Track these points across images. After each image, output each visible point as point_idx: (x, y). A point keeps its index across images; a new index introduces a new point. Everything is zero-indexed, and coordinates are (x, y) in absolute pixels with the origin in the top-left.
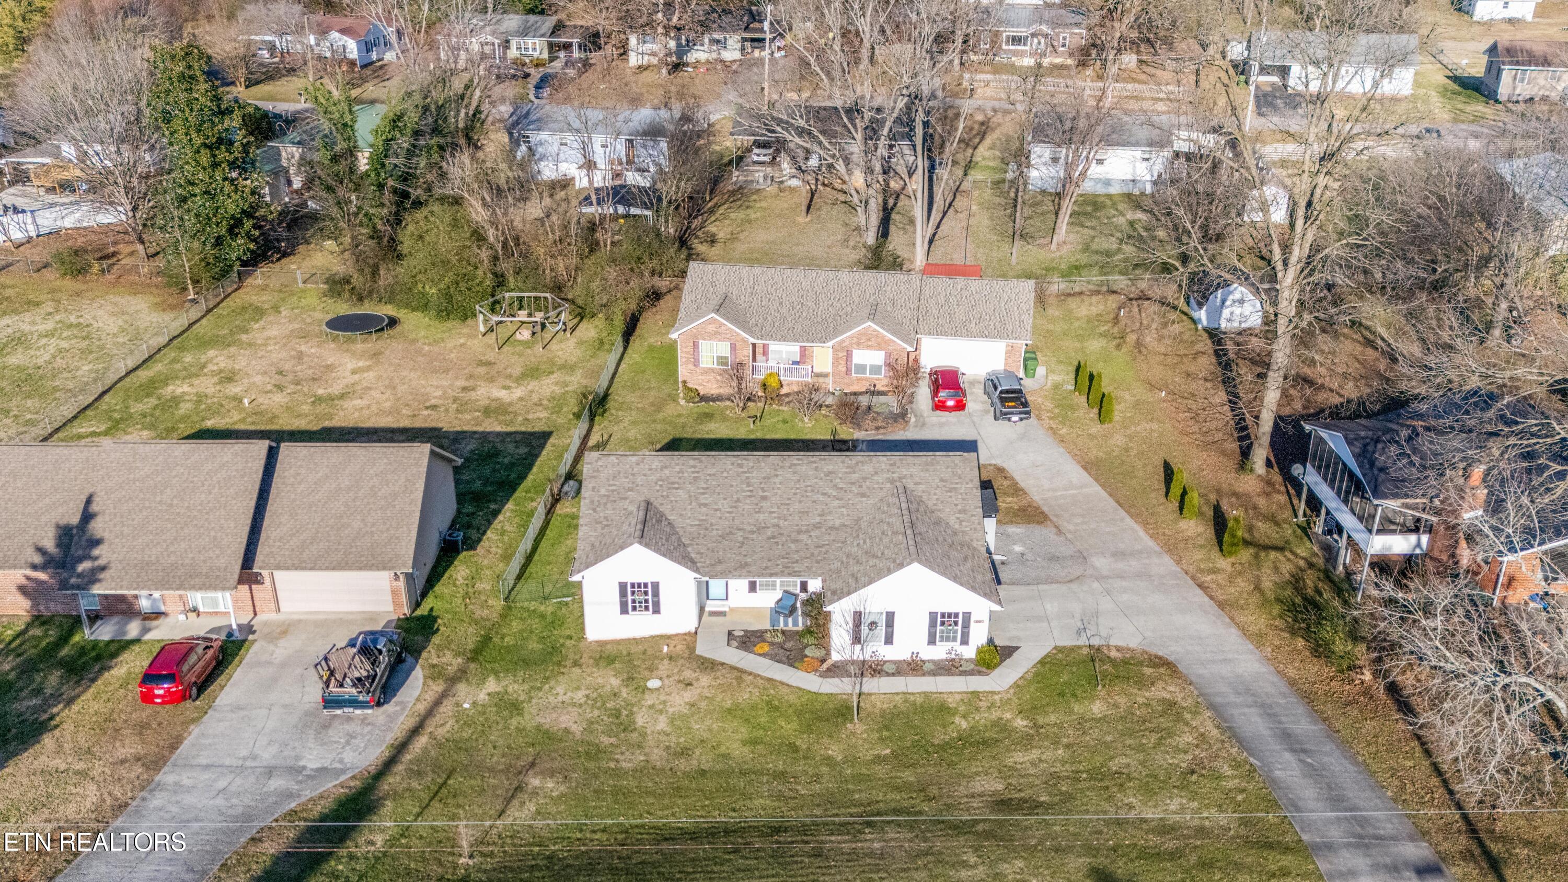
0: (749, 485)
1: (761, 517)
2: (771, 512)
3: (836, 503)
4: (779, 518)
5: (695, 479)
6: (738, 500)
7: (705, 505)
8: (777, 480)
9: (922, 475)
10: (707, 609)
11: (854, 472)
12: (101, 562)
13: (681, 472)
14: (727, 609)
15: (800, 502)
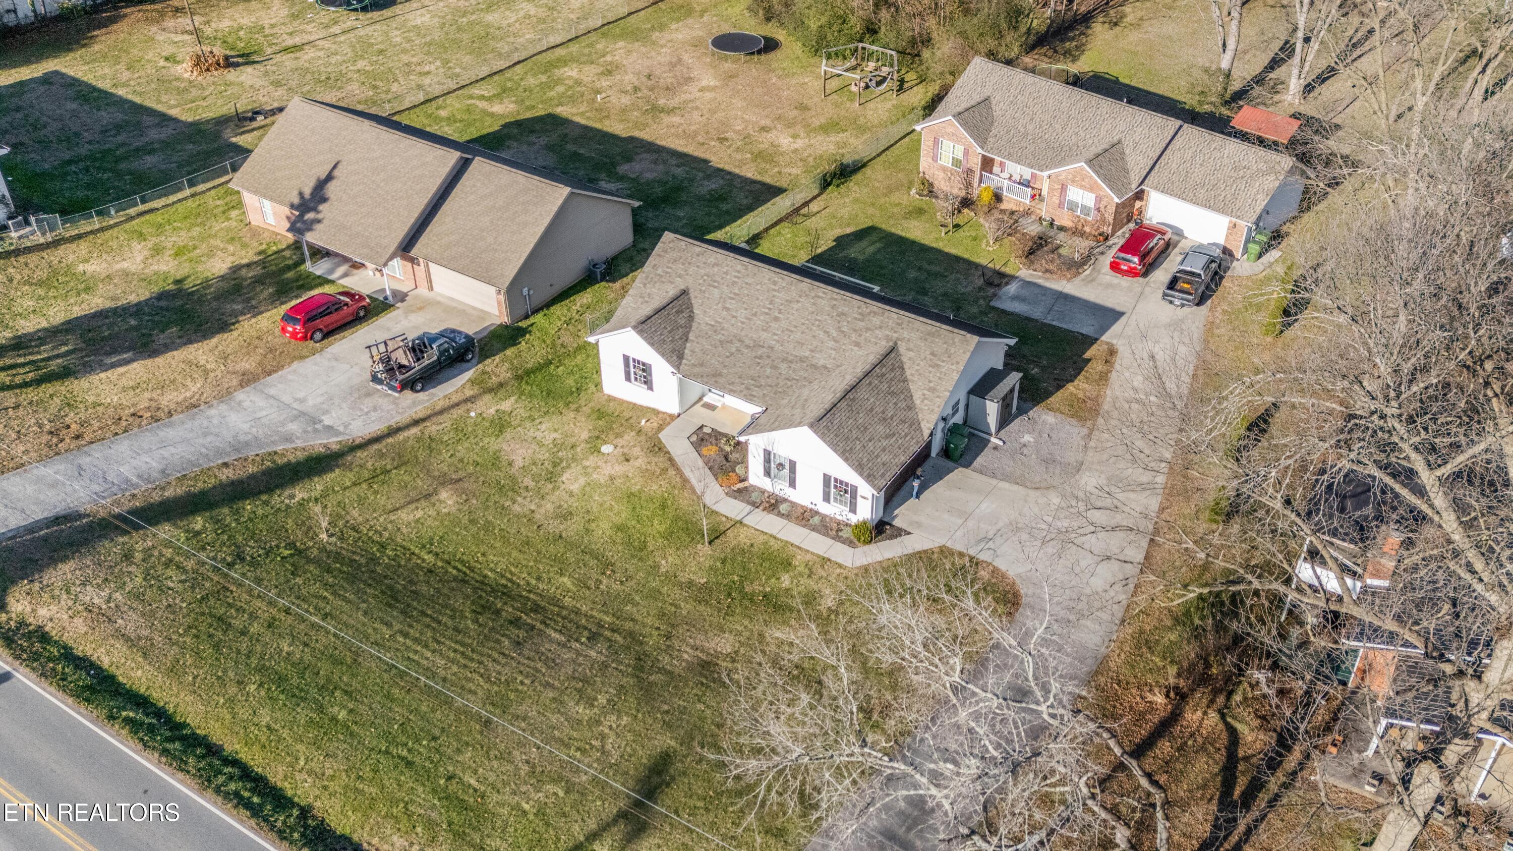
0: (771, 303)
1: (764, 335)
2: (775, 334)
3: (831, 344)
4: (778, 341)
5: (734, 283)
6: (755, 315)
7: (727, 309)
8: (795, 306)
9: (919, 343)
10: (705, 399)
11: (863, 321)
12: (320, 216)
13: (726, 273)
14: (719, 405)
15: (803, 333)
